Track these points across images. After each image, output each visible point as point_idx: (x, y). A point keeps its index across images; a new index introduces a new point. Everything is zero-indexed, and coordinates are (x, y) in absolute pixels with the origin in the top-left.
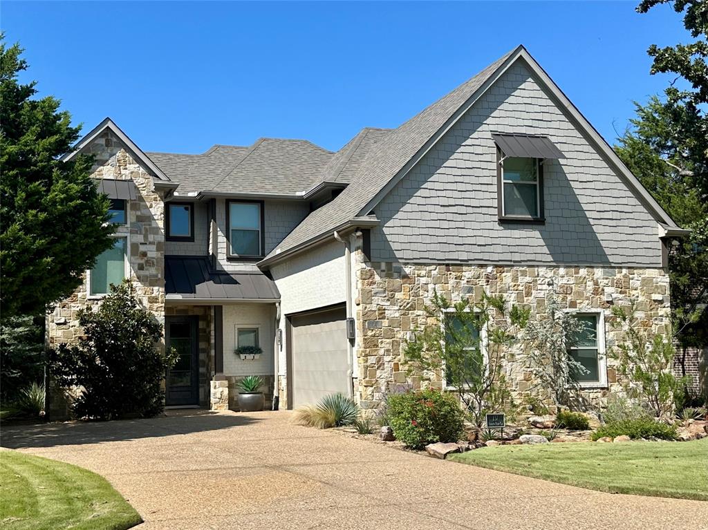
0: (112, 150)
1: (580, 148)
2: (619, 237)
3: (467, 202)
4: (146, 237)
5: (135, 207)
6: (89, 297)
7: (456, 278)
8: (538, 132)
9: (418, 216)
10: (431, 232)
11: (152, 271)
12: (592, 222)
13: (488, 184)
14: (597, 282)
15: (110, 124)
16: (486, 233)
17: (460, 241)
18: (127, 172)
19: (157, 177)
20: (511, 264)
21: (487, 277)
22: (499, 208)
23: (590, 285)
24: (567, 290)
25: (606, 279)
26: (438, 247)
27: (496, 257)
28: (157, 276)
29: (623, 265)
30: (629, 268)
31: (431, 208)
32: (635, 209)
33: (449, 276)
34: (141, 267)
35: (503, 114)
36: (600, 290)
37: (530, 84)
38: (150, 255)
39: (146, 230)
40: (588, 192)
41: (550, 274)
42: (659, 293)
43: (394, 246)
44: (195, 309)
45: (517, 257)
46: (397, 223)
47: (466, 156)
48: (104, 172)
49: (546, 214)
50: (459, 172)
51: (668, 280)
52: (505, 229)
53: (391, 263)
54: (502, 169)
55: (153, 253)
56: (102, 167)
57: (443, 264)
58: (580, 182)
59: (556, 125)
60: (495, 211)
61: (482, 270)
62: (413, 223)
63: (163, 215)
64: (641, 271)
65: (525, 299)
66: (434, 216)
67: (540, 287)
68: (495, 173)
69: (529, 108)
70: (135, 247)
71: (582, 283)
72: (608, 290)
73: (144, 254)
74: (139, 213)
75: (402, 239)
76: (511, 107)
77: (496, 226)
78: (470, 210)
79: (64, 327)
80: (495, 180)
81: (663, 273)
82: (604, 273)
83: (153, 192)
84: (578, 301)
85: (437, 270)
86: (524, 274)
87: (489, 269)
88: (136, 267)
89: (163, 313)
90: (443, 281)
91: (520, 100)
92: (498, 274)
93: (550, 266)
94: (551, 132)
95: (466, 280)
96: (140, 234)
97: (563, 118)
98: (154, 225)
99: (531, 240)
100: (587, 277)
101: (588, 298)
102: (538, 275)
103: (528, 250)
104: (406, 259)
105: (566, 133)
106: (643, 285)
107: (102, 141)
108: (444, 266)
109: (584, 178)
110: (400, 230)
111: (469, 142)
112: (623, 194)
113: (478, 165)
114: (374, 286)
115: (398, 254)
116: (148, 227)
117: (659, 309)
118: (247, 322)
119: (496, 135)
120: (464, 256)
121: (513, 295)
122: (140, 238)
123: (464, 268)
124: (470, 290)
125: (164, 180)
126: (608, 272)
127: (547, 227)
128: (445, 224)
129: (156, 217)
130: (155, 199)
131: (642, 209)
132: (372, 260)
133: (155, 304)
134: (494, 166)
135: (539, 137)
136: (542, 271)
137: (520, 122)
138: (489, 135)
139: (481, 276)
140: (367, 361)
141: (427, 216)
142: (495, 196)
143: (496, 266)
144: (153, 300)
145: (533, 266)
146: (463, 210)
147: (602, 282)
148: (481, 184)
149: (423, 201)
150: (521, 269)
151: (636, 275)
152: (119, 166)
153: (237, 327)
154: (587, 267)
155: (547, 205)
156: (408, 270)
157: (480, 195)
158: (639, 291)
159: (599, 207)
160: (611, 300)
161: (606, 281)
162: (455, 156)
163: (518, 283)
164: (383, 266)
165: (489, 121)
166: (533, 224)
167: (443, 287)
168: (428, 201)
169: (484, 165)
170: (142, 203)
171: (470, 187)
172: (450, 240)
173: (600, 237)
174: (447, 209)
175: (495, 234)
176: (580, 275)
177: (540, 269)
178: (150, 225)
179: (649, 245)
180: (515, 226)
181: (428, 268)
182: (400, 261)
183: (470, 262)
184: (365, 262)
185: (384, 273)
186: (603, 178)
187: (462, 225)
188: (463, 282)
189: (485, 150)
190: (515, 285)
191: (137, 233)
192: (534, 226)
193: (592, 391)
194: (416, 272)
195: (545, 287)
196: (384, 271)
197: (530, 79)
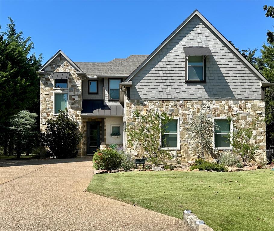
0: (62, 62)
1: (223, 51)
2: (241, 87)
3: (172, 75)
4: (74, 93)
5: (70, 82)
6: (54, 115)
7: (167, 106)
8: (204, 45)
9: (150, 81)
10: (156, 87)
11: (77, 105)
12: (228, 81)
13: (181, 67)
14: (230, 106)
15: (61, 52)
16: (180, 87)
17: (168, 91)
18: (68, 69)
19: (78, 70)
20: (191, 100)
21: (180, 105)
22: (186, 77)
23: (227, 107)
24: (215, 110)
25: (235, 105)
26: (158, 93)
27: (184, 97)
28: (78, 107)
29: (243, 99)
30: (245, 100)
31: (156, 78)
32: (249, 75)
33: (163, 105)
34: (73, 104)
35: (188, 38)
36: (231, 109)
37: (201, 25)
38: (76, 99)
39: (75, 90)
40: (227, 69)
41: (208, 103)
42: (260, 110)
43: (140, 93)
44: (98, 119)
45: (193, 97)
46: (142, 84)
47: (172, 57)
48: (59, 70)
49: (207, 78)
50: (168, 63)
51: (265, 105)
52: (188, 85)
53: (139, 100)
54: (187, 61)
55: (77, 98)
56: (58, 68)
57: (161, 100)
58: (223, 65)
59: (213, 41)
60: (184, 78)
61: (178, 102)
62: (148, 84)
63: (81, 85)
64: (251, 101)
65: (197, 113)
66: (157, 81)
67: (203, 109)
68: (184, 63)
69: (200, 35)
70: (70, 96)
71: (223, 106)
72: (235, 109)
73: (74, 99)
74: (72, 84)
75: (144, 90)
76: (192, 36)
77: (184, 84)
78: (173, 78)
79: (45, 125)
80: (184, 66)
81: (262, 102)
82: (234, 103)
83: (77, 76)
84: (221, 114)
85: (159, 102)
86: (197, 103)
87: (181, 102)
88: (71, 104)
89: (81, 121)
90: (161, 107)
91: (196, 32)
92: (185, 104)
93: (209, 100)
94: (210, 45)
95: (171, 106)
96: (72, 92)
97: (216, 38)
98: (77, 89)
99: (200, 90)
100: (225, 104)
101: (225, 113)
102: (203, 103)
103: (198, 93)
104: (145, 98)
105: (217, 45)
106: (252, 107)
107: (59, 59)
108: (161, 101)
109: (225, 63)
110: (143, 87)
111: (173, 50)
112: (243, 69)
113: (177, 60)
114: (132, 109)
115: (141, 97)
116: (75, 89)
117: (260, 117)
118: (116, 124)
119: (185, 47)
120: (170, 97)
121: (192, 112)
122: (72, 93)
123: (170, 102)
124: (172, 110)
125: (80, 72)
126: (235, 102)
127: (207, 84)
128: (162, 84)
129: (78, 86)
130: (78, 79)
131: (252, 75)
132: (131, 99)
133: (78, 117)
134: (184, 60)
135: (204, 47)
136: (205, 102)
137: (196, 41)
138: (182, 47)
139: (178, 105)
140: (128, 138)
141: (154, 81)
142: (184, 72)
143: (184, 100)
144: (77, 116)
145: (201, 100)
146: (170, 78)
147: (232, 106)
148: (178, 67)
149: (153, 75)
150: (195, 101)
151: (249, 103)
152: (65, 67)
153: (112, 125)
154: (226, 100)
155: (207, 75)
156: (146, 103)
157: (177, 72)
158: (250, 110)
159: (231, 75)
160: (236, 113)
161: (234, 106)
162: (167, 56)
163: (194, 107)
164: (136, 101)
165: (182, 41)
166: (201, 83)
167: (161, 109)
168: (155, 75)
169: (179, 60)
170: (73, 81)
171: (173, 69)
172: (164, 90)
173: (231, 87)
174: (163, 78)
175: (184, 87)
176: (222, 104)
177: (204, 101)
178: (76, 88)
179: (255, 90)
180: (193, 84)
181: (155, 102)
182: (142, 99)
183: (173, 99)
184: (128, 100)
185: (136, 104)
186: (234, 63)
187: (169, 84)
188: (170, 107)
189: (180, 54)
190: (192, 108)
191: (71, 91)
192: (201, 84)
193: (226, 151)
194: (150, 103)
195: (206, 108)
196: (136, 103)
197: (201, 23)
